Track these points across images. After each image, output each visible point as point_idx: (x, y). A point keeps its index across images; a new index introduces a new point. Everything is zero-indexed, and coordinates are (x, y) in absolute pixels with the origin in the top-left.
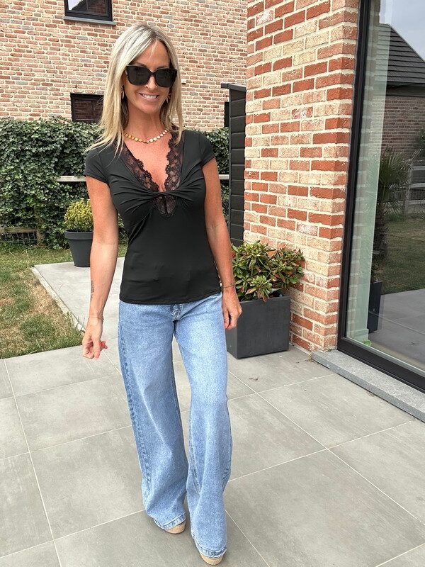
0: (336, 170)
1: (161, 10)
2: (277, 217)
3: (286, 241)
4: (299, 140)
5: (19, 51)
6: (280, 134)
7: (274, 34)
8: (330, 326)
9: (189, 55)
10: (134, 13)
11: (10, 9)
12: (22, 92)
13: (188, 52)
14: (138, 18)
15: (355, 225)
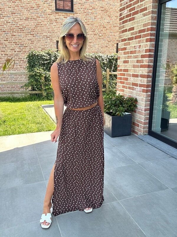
0: (148, 68)
1: (92, 7)
2: (128, 86)
3: (131, 95)
4: (136, 57)
5: (38, 24)
6: (130, 55)
7: (128, 18)
8: (146, 126)
9: (103, 25)
10: (81, 9)
11: (35, 8)
12: (39, 40)
13: (103, 23)
14: (83, 11)
15: (156, 88)
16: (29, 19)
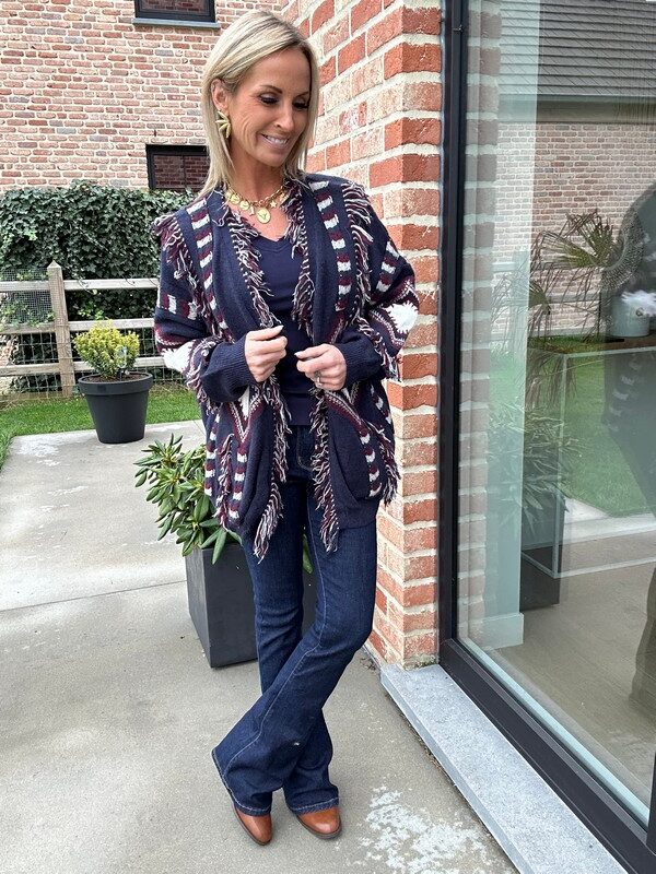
0: (406, 245)
5: (62, 79)
8: (418, 611)
11: (45, 12)
12: (67, 146)
16: (22, 59)
